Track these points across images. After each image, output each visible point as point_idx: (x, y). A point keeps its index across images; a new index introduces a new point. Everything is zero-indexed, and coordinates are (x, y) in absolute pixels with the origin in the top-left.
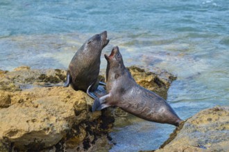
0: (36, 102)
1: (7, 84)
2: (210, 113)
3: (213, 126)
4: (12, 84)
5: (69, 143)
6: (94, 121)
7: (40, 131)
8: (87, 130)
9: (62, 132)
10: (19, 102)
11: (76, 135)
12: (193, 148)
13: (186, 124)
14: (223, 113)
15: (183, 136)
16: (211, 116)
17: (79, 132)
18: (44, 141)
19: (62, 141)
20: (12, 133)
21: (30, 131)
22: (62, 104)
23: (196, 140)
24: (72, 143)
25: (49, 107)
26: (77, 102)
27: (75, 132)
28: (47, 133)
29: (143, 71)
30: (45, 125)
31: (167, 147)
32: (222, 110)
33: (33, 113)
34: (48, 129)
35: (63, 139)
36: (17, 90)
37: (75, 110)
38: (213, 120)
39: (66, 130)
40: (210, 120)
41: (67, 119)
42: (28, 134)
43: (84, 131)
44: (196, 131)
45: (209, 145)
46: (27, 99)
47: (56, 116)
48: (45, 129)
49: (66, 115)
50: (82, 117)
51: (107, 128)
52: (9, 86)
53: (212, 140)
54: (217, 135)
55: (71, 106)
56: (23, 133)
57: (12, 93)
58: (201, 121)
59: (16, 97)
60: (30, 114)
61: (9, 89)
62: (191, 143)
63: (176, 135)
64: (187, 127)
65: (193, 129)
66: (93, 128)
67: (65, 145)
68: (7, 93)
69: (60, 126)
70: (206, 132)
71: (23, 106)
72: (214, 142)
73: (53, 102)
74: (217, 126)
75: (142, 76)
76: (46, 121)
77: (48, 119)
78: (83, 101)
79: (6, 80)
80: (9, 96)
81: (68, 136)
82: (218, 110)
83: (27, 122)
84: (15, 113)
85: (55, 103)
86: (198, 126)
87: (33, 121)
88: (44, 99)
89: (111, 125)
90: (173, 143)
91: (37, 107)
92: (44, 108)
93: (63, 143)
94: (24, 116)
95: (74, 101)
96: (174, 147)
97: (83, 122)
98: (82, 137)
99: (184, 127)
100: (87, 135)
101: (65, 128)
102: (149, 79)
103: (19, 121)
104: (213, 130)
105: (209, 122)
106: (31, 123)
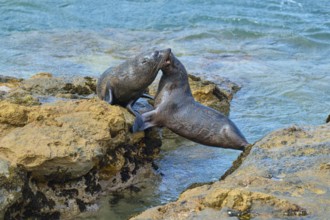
0: (59, 120)
1: (22, 95)
2: (284, 134)
3: (289, 151)
4: (28, 96)
5: (103, 173)
6: (135, 144)
7: (65, 158)
8: (126, 156)
9: (93, 159)
10: (38, 119)
11: (112, 162)
12: (263, 179)
13: (253, 149)
14: (302, 134)
15: (250, 165)
16: (286, 138)
17: (115, 159)
18: (70, 170)
19: (94, 170)
20: (29, 159)
21: (52, 157)
22: (94, 122)
23: (267, 169)
24: (107, 172)
25: (77, 126)
26: (113, 120)
27: (111, 158)
28: (74, 160)
29: (198, 80)
30: (72, 150)
31: (229, 178)
32: (300, 130)
33: (56, 134)
34: (76, 155)
35: (95, 168)
36: (34, 104)
37: (110, 131)
38: (289, 143)
39: (99, 156)
40: (285, 143)
41: (99, 142)
42: (51, 160)
43: (122, 157)
44: (266, 157)
45: (283, 175)
46: (49, 116)
47: (86, 138)
48: (71, 155)
49: (99, 136)
50: (119, 139)
51: (152, 153)
52: (24, 98)
53: (288, 169)
54: (293, 162)
55: (105, 125)
56: (43, 160)
57: (28, 108)
58: (273, 145)
59: (34, 113)
60: (52, 134)
61: (25, 102)
62: (259, 172)
63: (241, 163)
64: (255, 153)
65: (263, 155)
66: (133, 153)
67: (97, 175)
68: (22, 108)
69: (90, 150)
70: (279, 158)
71: (44, 125)
72: (289, 172)
73: (81, 120)
74: (294, 151)
75: (198, 85)
76: (73, 144)
77: (75, 141)
78: (121, 119)
79: (22, 91)
80: (25, 112)
81: (101, 164)
82: (295, 130)
83: (49, 145)
84: (33, 133)
85: (85, 120)
86: (269, 150)
87: (57, 144)
88: (70, 116)
89: (157, 150)
90: (237, 174)
91: (61, 126)
92: (71, 127)
93: (94, 173)
94: (44, 137)
95: (110, 118)
96: (238, 179)
97: (121, 145)
98: (120, 165)
99: (251, 152)
100: (125, 163)
101: (97, 153)
102: (207, 90)
103: (38, 144)
104: (288, 156)
105: (283, 146)
106: (53, 147)
